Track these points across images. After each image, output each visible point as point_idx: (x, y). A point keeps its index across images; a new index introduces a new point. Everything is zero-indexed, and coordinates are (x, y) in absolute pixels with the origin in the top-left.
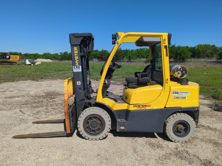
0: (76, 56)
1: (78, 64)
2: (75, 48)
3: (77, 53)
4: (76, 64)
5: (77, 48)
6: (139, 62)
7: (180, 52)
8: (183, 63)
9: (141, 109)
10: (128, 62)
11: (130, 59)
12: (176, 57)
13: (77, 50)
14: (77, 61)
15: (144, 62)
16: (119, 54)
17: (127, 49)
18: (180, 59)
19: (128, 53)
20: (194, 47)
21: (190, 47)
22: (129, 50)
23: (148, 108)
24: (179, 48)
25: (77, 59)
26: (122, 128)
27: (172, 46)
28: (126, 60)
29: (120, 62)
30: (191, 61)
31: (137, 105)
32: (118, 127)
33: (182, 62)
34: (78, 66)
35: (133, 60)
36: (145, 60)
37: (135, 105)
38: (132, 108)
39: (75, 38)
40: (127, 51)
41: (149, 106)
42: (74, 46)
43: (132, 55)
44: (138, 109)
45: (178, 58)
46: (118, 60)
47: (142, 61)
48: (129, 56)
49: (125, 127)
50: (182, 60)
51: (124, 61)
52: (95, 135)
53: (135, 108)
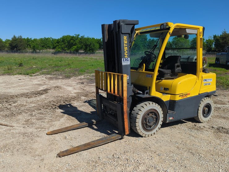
0: (126, 46)
1: (127, 56)
2: (124, 37)
3: (126, 43)
4: (125, 56)
5: (126, 37)
6: (46, 53)
7: (89, 44)
8: (93, 55)
9: (184, 98)
10: (32, 52)
11: (34, 50)
12: (86, 48)
13: (126, 39)
14: (126, 52)
15: (53, 53)
16: (19, 43)
17: (28, 38)
18: (89, 50)
19: (30, 42)
20: (99, 39)
21: (96, 39)
22: (31, 39)
23: (188, 96)
24: (88, 39)
25: (126, 50)
26: (171, 118)
27: (81, 36)
28: (30, 51)
29: (22, 52)
30: (99, 52)
31: (181, 95)
32: (168, 118)
33: (92, 53)
34: (127, 58)
35: (39, 51)
36: (52, 51)
37: (180, 95)
38: (178, 98)
39: (126, 25)
40: (28, 40)
41: (189, 94)
42: (123, 35)
43: (37, 44)
44: (182, 98)
45: (88, 49)
46: (19, 50)
47: (50, 52)
48: (34, 47)
49: (173, 117)
50: (92, 51)
51: (27, 52)
52: (151, 130)
53: (180, 98)
